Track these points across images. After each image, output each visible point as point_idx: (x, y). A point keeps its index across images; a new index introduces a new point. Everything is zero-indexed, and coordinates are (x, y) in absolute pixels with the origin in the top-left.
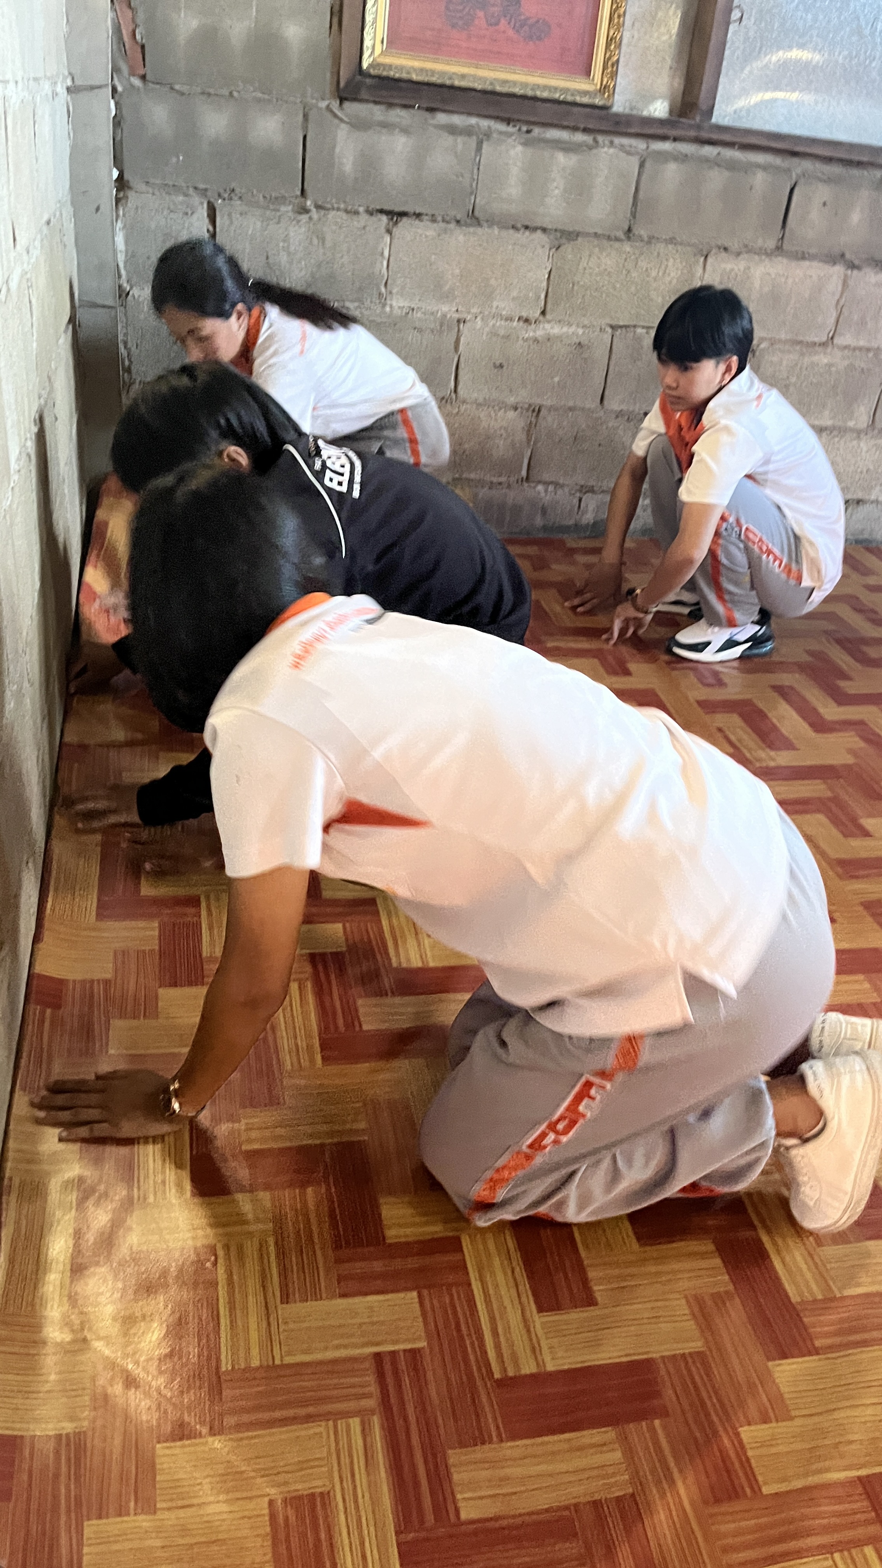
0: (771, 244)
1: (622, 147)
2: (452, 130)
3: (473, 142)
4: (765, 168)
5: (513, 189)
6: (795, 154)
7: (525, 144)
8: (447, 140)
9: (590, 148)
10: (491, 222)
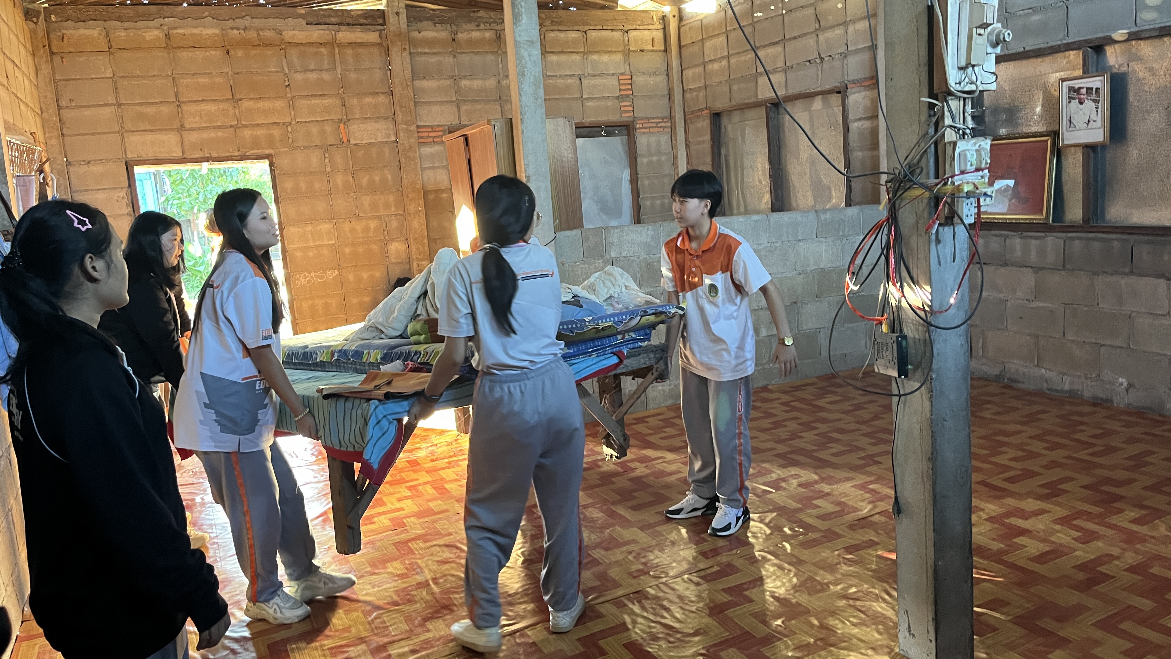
0: (1127, 270)
1: (1056, 237)
2: (996, 236)
3: (1003, 239)
4: (1117, 240)
5: (1018, 253)
6: (1130, 234)
7: (1021, 238)
8: (995, 239)
9: (1044, 237)
10: (1012, 265)
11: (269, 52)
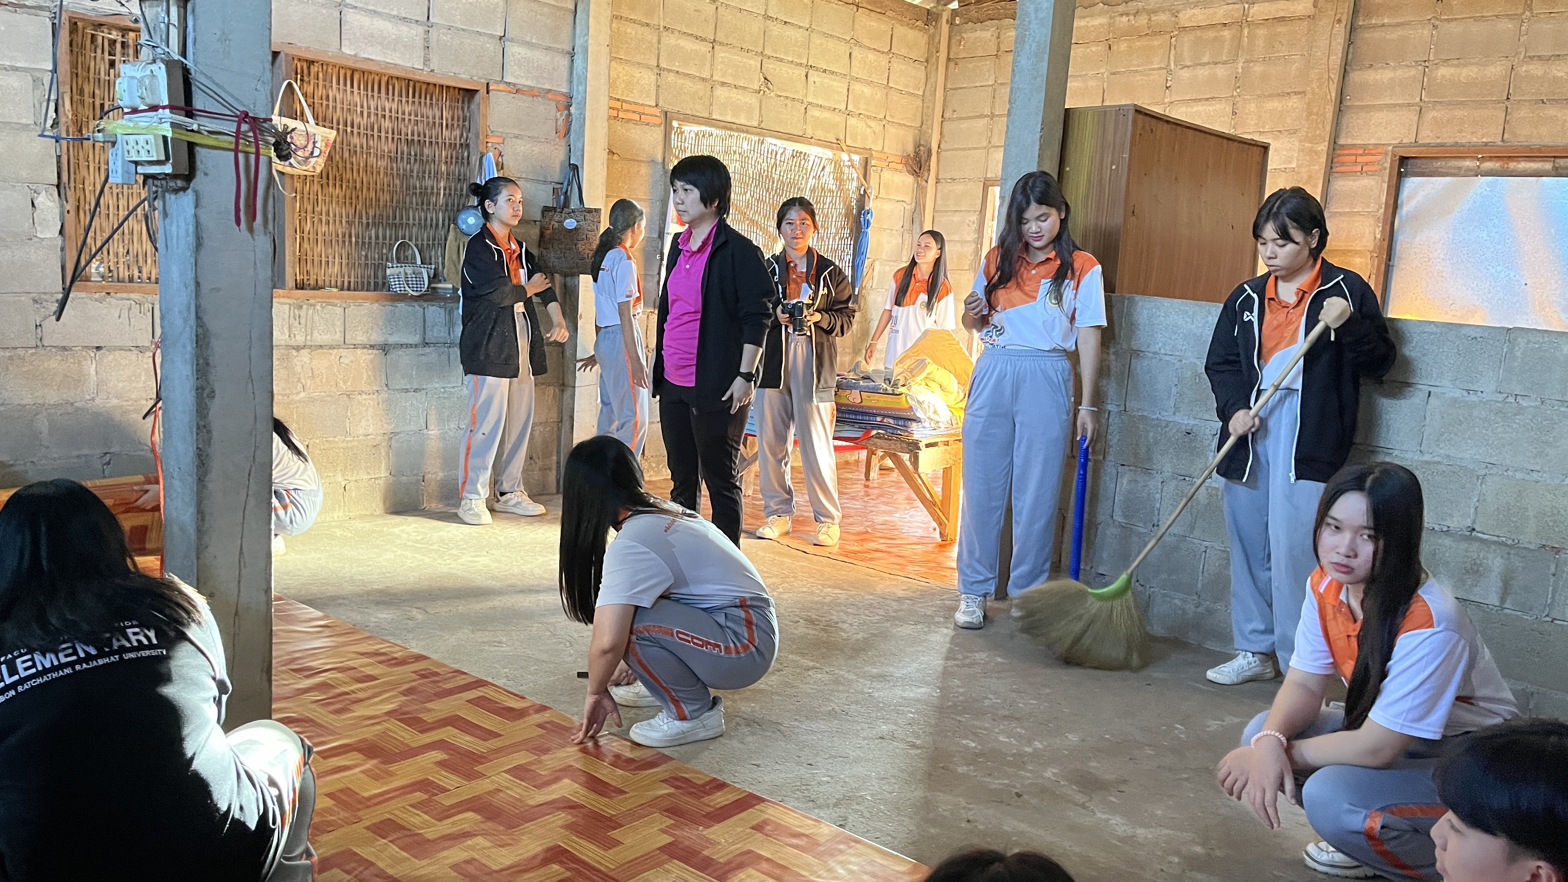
11: (1156, 42)
